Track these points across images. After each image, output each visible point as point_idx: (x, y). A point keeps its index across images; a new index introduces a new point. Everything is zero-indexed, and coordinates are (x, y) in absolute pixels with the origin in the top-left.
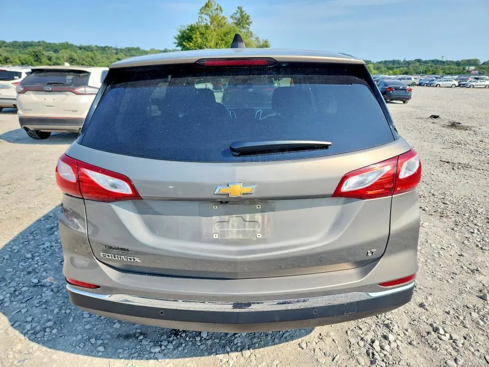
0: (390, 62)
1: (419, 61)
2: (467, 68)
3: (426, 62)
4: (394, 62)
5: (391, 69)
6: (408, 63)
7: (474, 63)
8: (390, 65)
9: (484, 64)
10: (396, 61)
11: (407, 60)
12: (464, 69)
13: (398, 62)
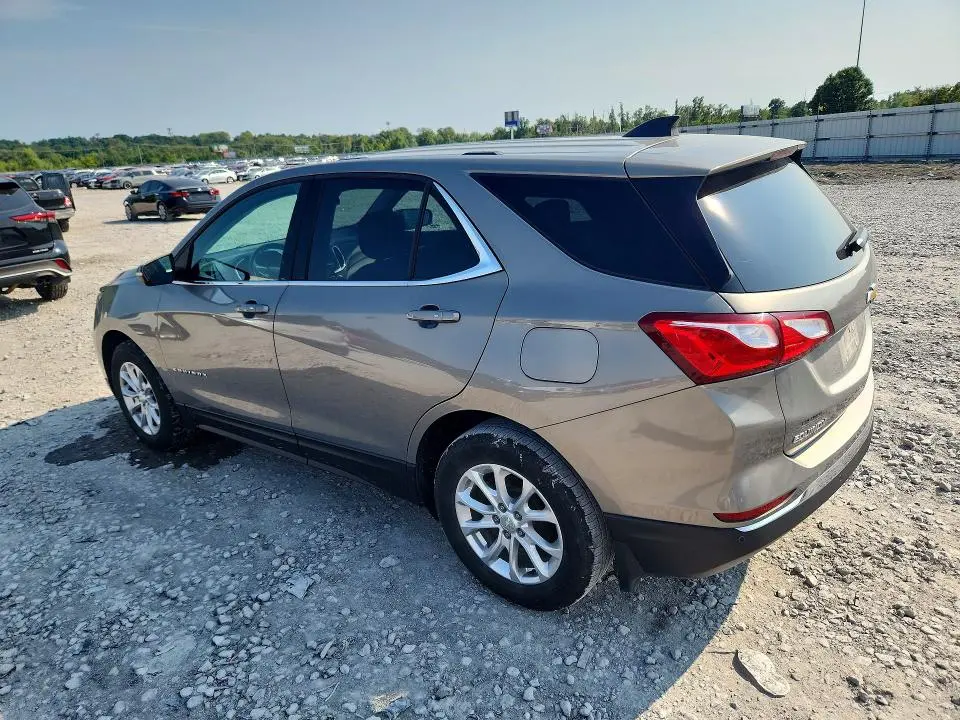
0: (64, 141)
1: (123, 138)
2: (216, 148)
3: (137, 140)
4: (71, 141)
5: (75, 156)
6: (104, 143)
7: (221, 138)
8: (67, 149)
9: (236, 140)
10: (76, 139)
11: (101, 136)
12: (212, 150)
13: (81, 142)
